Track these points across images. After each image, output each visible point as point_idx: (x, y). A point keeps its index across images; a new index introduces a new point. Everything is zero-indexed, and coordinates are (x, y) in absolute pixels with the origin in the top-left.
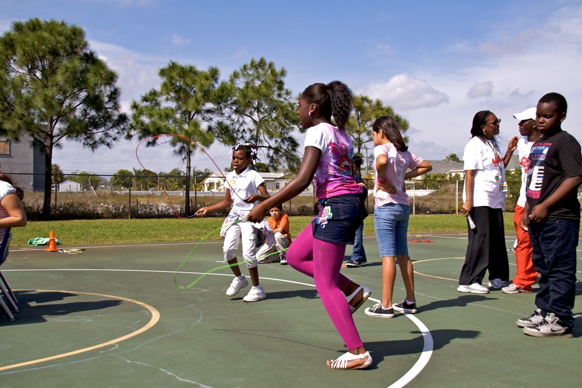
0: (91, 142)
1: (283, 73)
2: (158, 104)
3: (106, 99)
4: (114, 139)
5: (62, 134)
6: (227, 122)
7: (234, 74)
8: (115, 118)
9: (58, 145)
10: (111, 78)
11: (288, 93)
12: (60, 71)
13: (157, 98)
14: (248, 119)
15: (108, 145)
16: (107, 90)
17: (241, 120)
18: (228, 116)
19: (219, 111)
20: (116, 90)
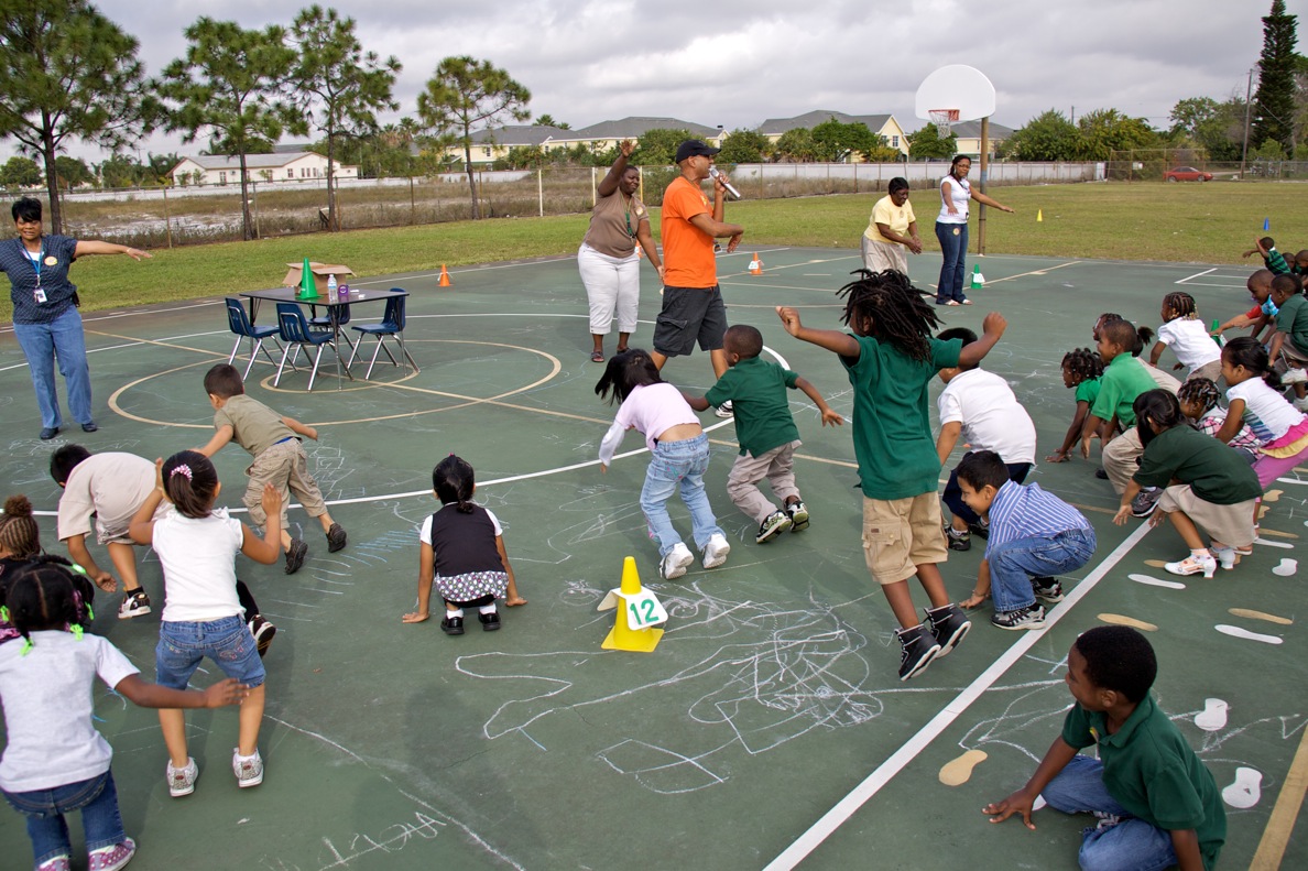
0: (111, 142)
2: (188, 80)
4: (140, 137)
5: (66, 131)
6: (288, 103)
9: (59, 148)
10: (131, 45)
11: (369, 55)
13: (184, 71)
14: (315, 96)
16: (125, 67)
17: (307, 98)
19: (275, 88)
20: (138, 64)
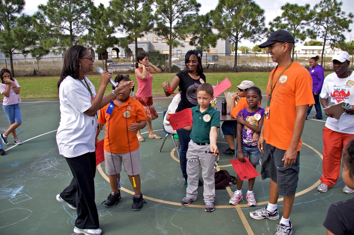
0: (253, 40)
1: (341, 4)
2: (280, 22)
3: (260, 22)
4: (262, 39)
5: (242, 37)
6: (312, 29)
7: (316, 5)
8: (263, 29)
9: (240, 41)
10: (262, 12)
11: (343, 13)
12: (242, 12)
13: (280, 19)
14: (321, 27)
15: (260, 41)
16: (260, 18)
17: (318, 28)
18: (312, 26)
19: (308, 24)
20: (264, 17)
